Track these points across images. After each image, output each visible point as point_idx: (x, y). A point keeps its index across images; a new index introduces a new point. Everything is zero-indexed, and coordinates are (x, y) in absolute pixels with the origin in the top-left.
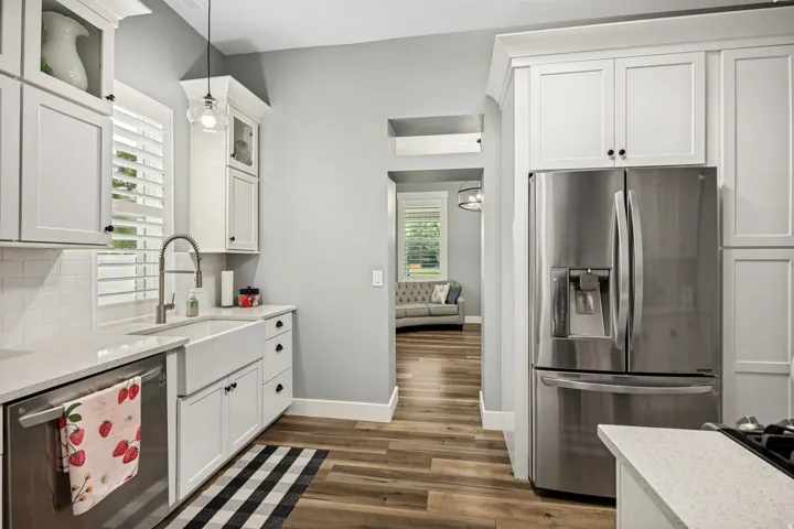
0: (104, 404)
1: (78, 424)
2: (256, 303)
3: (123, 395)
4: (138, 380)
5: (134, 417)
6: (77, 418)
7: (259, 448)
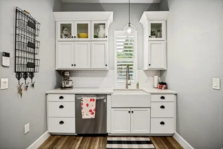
0: (87, 100)
1: (82, 102)
2: (163, 88)
3: (91, 100)
4: (95, 98)
5: (94, 105)
6: (82, 101)
7: (148, 139)
